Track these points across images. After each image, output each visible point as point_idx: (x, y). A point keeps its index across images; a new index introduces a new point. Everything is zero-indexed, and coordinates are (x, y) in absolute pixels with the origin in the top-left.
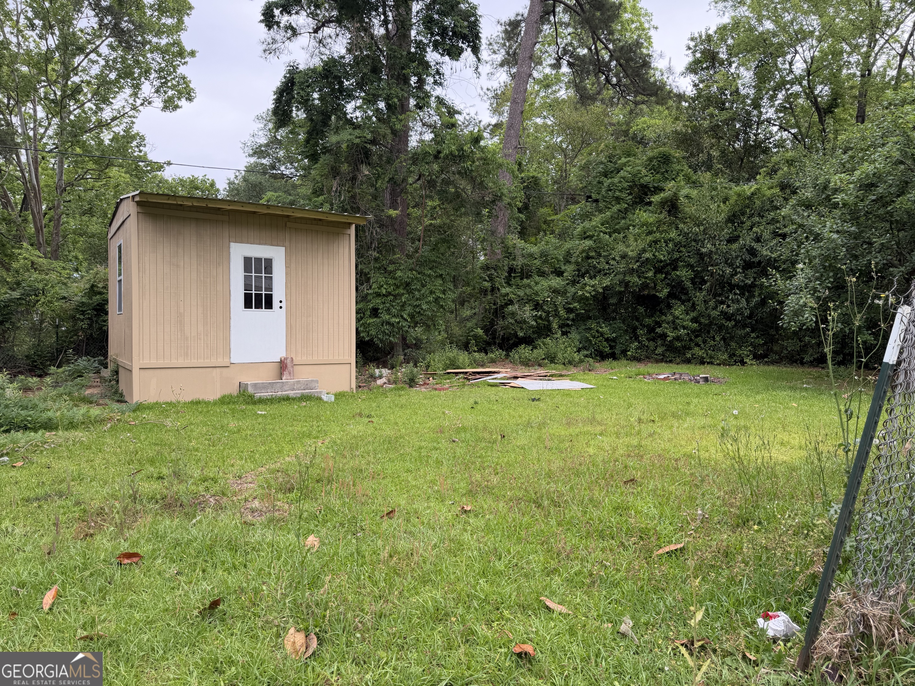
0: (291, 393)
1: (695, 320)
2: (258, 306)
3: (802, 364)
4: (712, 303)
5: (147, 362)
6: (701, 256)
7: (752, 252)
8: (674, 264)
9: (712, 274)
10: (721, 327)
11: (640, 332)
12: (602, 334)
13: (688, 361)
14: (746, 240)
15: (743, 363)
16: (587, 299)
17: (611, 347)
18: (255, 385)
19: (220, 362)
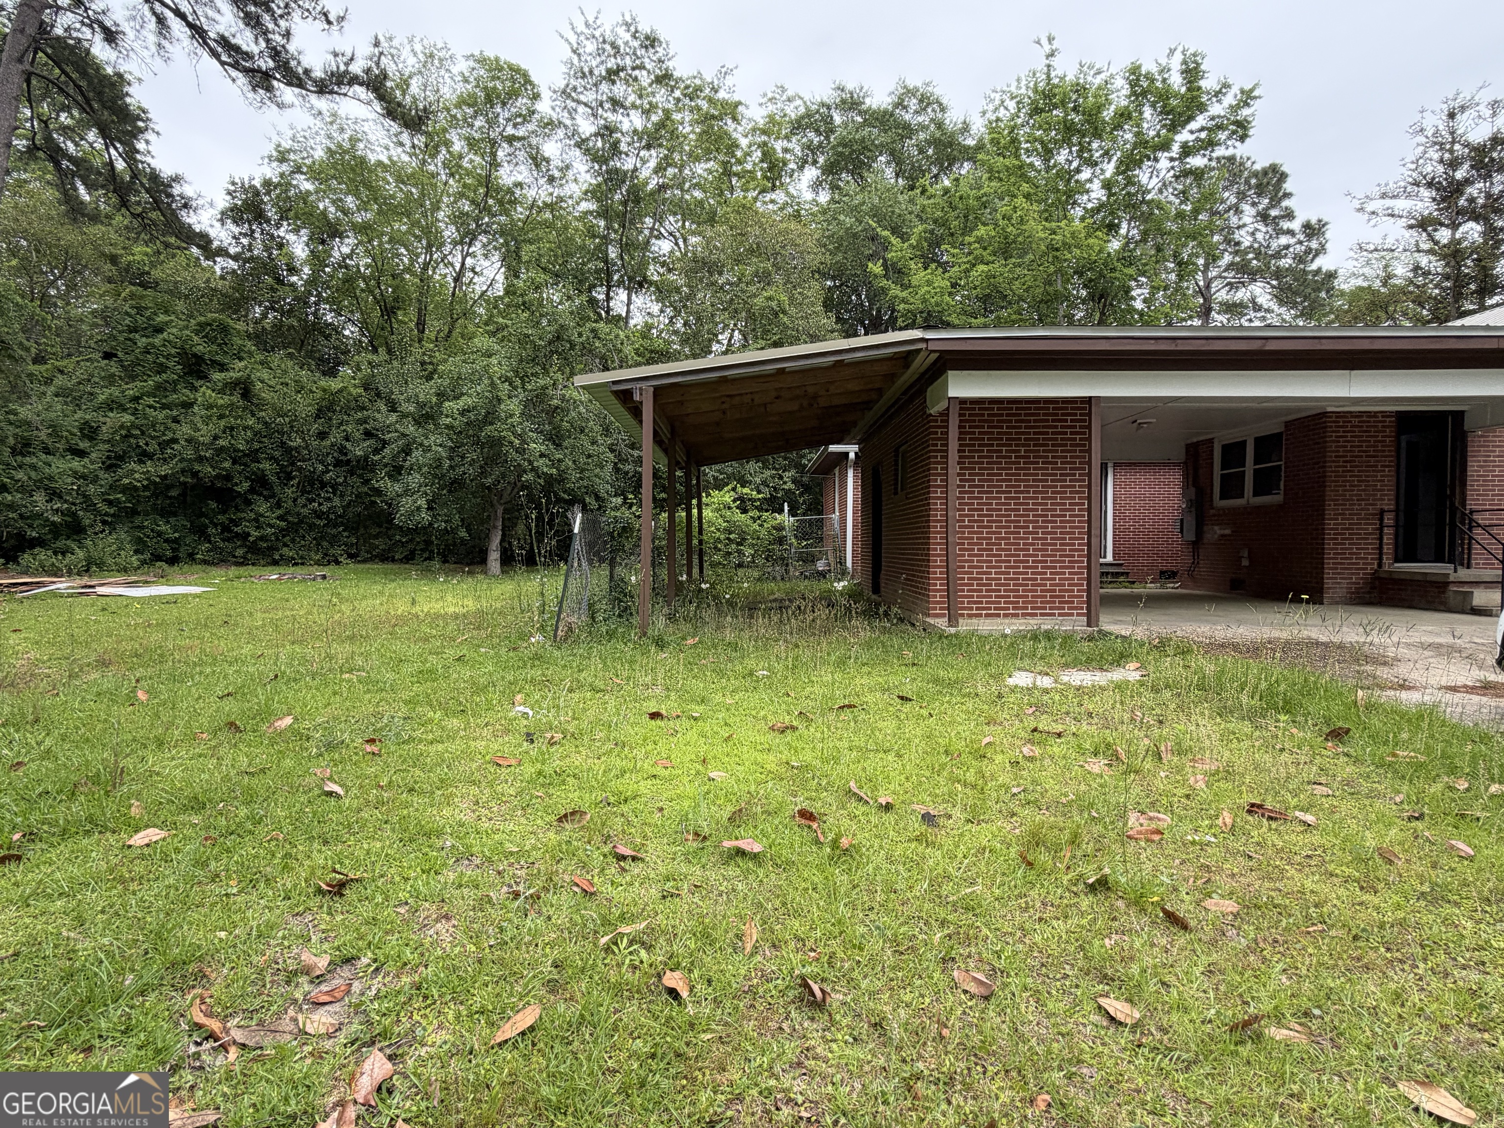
1: (281, 518)
3: (393, 560)
4: (301, 501)
6: (288, 450)
7: (342, 450)
8: (254, 455)
9: (300, 469)
10: (312, 527)
11: (211, 531)
12: (160, 534)
13: (275, 563)
14: (335, 437)
15: (338, 563)
16: (136, 489)
17: (174, 550)
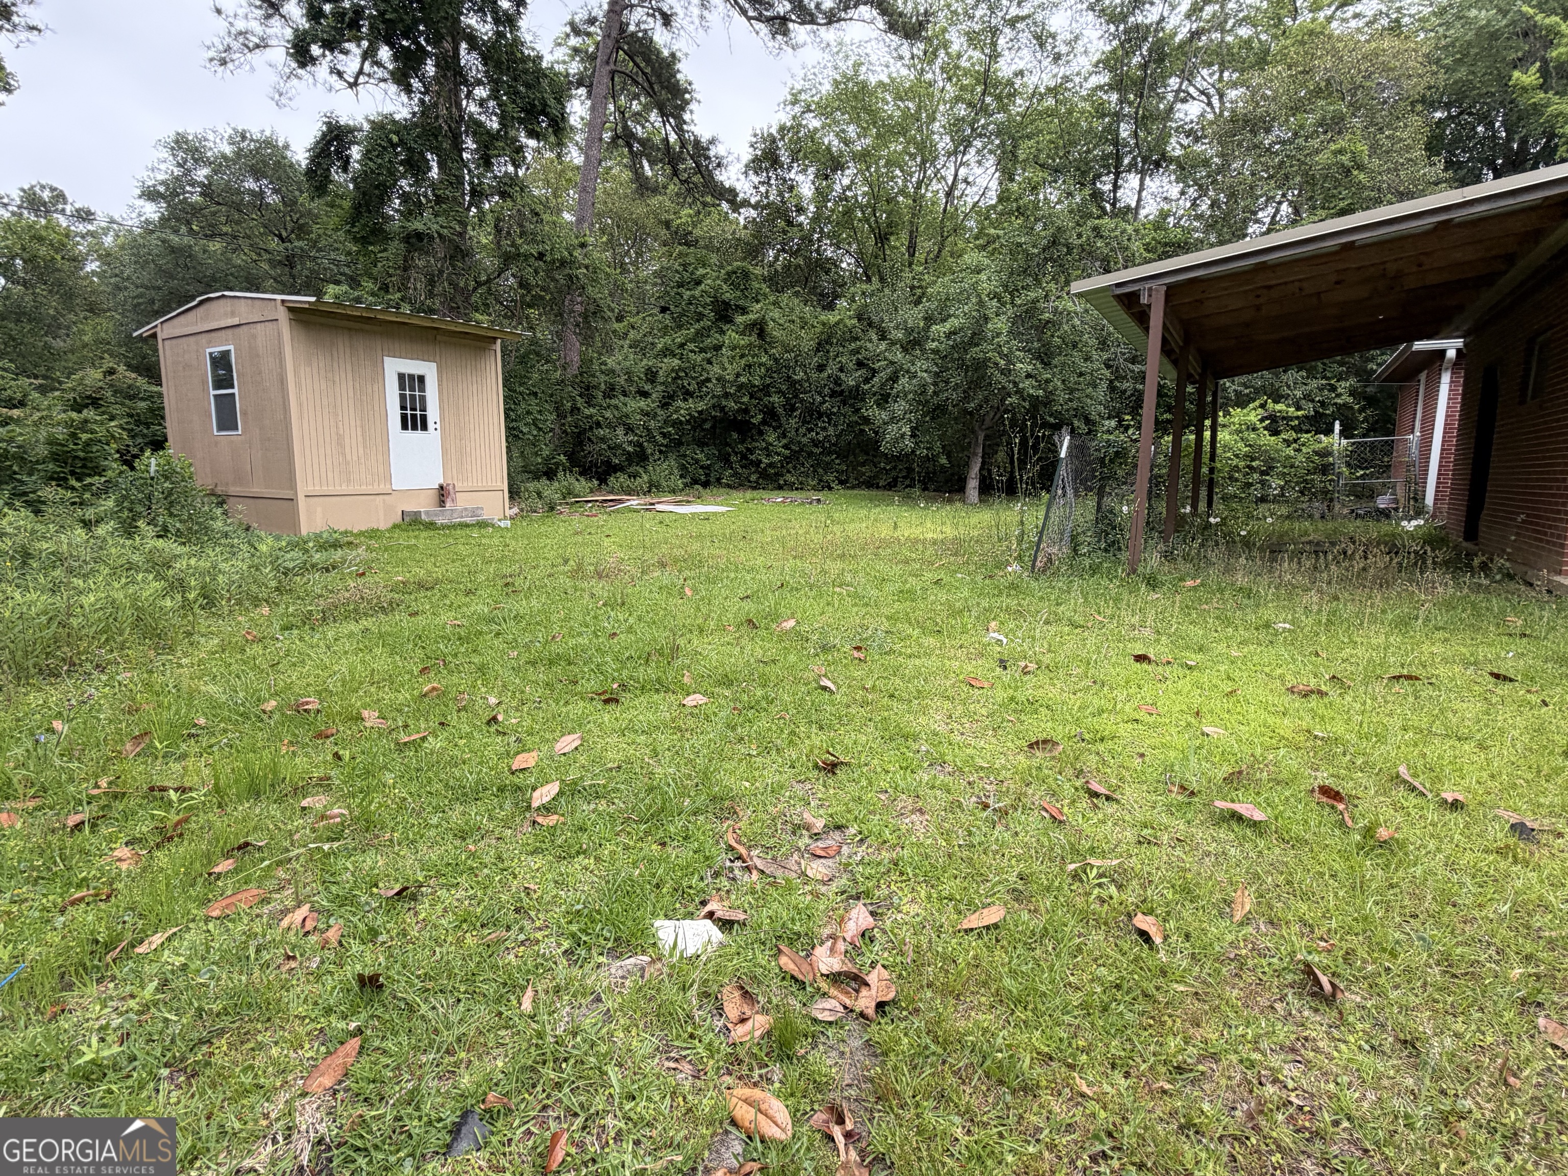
0: (468, 520)
1: (785, 447)
2: (414, 428)
3: (878, 487)
4: (803, 430)
5: (311, 489)
6: (793, 383)
7: (838, 382)
8: (765, 390)
9: (802, 401)
10: (810, 454)
11: (733, 458)
12: (697, 461)
13: (780, 488)
14: (832, 369)
15: (830, 488)
16: (681, 422)
17: (707, 475)
18: (427, 513)
19: (382, 488)
